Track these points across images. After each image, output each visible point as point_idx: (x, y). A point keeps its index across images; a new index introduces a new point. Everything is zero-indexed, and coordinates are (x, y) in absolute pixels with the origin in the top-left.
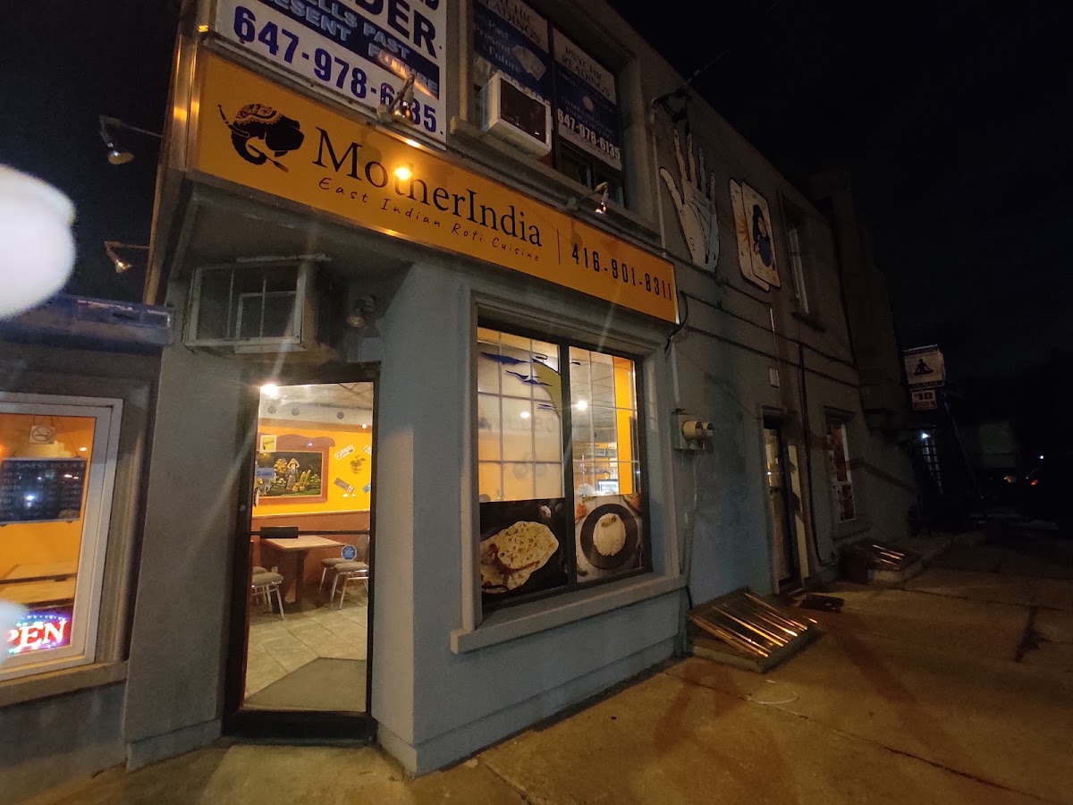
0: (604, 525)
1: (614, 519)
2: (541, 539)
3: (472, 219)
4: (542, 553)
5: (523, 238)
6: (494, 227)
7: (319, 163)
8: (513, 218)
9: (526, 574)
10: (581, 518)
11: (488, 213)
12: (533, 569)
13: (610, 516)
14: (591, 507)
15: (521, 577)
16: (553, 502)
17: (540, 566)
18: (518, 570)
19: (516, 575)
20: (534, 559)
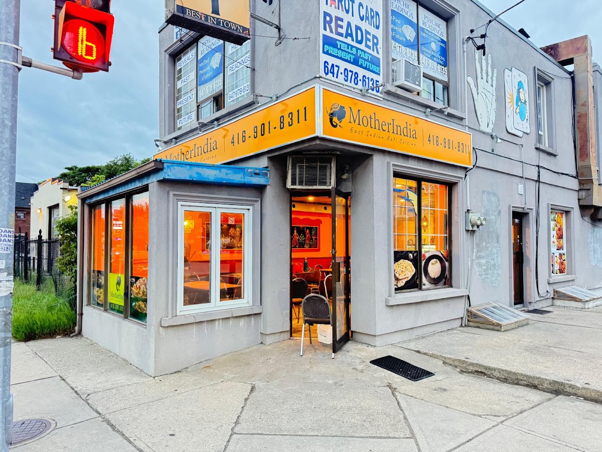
0: (432, 264)
1: (436, 262)
2: (409, 267)
3: (393, 133)
4: (409, 274)
5: (410, 137)
6: (401, 135)
7: (350, 122)
8: (407, 128)
9: (404, 281)
10: (424, 260)
11: (399, 127)
12: (406, 280)
13: (435, 260)
14: (428, 255)
15: (402, 282)
16: (413, 252)
17: (409, 279)
18: (401, 280)
19: (401, 281)
20: (407, 276)
